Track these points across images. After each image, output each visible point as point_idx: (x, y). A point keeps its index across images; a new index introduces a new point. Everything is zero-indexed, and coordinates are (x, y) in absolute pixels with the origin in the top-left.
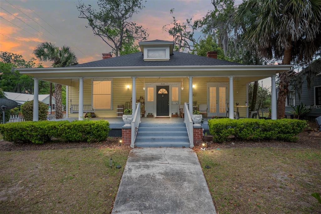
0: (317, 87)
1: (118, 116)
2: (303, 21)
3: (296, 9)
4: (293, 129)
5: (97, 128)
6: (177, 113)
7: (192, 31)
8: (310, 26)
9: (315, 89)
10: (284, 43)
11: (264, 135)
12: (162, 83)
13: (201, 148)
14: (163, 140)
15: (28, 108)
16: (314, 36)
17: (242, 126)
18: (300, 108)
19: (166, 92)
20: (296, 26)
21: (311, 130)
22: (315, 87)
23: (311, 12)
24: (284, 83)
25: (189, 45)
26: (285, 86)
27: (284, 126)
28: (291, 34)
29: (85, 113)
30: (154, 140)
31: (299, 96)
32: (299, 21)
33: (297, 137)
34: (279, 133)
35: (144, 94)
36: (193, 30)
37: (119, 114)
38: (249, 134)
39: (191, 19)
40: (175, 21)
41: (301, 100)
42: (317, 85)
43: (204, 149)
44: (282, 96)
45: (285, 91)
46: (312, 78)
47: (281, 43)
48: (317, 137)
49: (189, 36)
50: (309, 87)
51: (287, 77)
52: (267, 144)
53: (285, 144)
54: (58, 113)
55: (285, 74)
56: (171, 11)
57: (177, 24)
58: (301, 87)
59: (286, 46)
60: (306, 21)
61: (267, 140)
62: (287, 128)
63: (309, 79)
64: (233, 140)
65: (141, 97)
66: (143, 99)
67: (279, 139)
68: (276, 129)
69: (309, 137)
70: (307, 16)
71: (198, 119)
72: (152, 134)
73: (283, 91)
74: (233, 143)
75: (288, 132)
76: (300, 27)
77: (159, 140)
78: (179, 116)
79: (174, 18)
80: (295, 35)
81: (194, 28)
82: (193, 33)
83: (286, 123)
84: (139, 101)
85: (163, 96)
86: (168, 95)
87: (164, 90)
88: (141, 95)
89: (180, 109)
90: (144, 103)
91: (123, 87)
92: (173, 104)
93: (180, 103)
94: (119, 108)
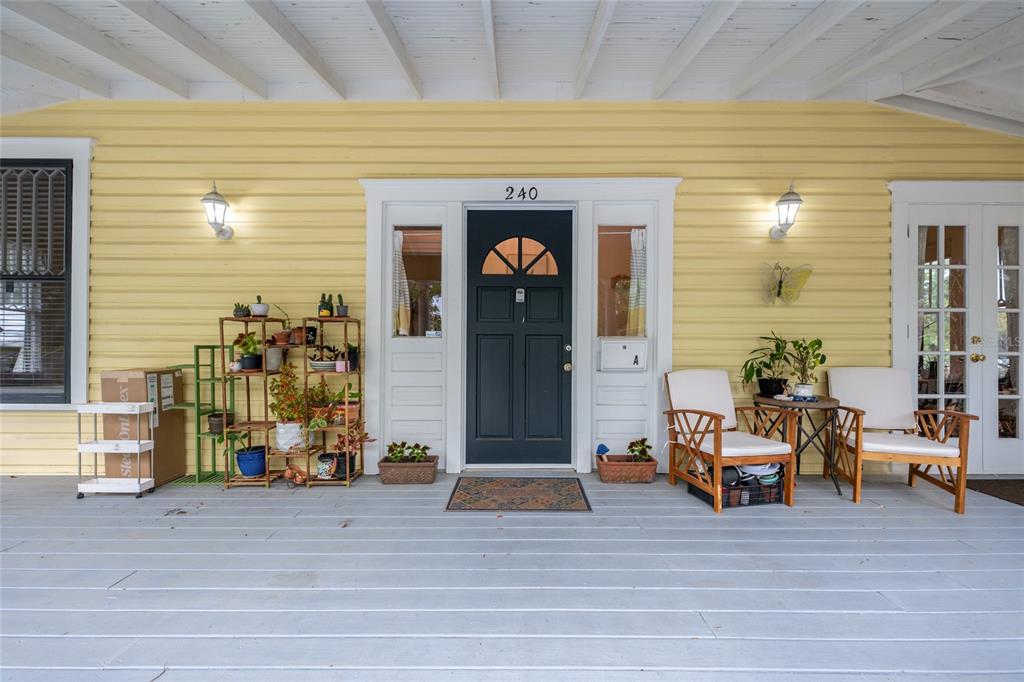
12: (517, 185)
19: (548, 267)
37: (119, 457)
65: (326, 304)
66: (344, 316)
84: (310, 335)
85: (520, 297)
86: (560, 287)
87: (532, 247)
88: (333, 287)
89: (671, 415)
90: (354, 357)
91: (175, 219)
92: (607, 363)
93: (665, 359)
94: (116, 399)
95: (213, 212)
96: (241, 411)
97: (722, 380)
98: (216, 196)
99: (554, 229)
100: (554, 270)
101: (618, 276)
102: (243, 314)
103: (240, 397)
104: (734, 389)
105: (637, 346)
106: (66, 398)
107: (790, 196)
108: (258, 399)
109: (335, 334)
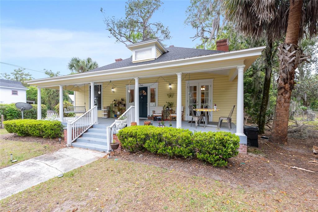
6: (152, 115)
12: (141, 85)
14: (95, 142)
37: (105, 114)
44: (282, 94)
74: (141, 156)
77: (92, 142)
84: (121, 103)
85: (142, 98)
86: (146, 96)
87: (144, 92)
88: (123, 97)
90: (125, 105)
92: (151, 105)
93: (157, 105)
94: (105, 109)
95: (112, 90)
96: (115, 111)
98: (113, 88)
99: (146, 89)
102: (115, 100)
105: (154, 103)
106: (101, 109)
107: (170, 85)
109: (124, 102)
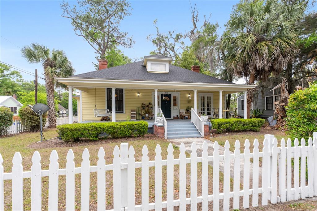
0: (267, 97)
1: (131, 118)
2: (263, 59)
3: (260, 51)
4: (258, 124)
5: (143, 127)
6: (177, 116)
7: (173, 43)
8: (267, 62)
9: (265, 98)
10: (252, 70)
11: (244, 128)
12: (166, 92)
13: (210, 137)
14: (183, 134)
15: (29, 112)
16: (269, 68)
17: (233, 122)
18: (256, 111)
19: (169, 99)
20: (260, 61)
21: (265, 126)
22: (265, 97)
23: (268, 55)
24: (250, 95)
25: (171, 55)
26: (250, 97)
27: (254, 122)
28: (257, 66)
29: (101, 116)
30: (177, 134)
31: (256, 103)
32: (262, 58)
33: (260, 129)
34: (251, 126)
35: (152, 100)
36: (175, 42)
38: (236, 127)
39: (173, 32)
40: (158, 31)
41: (257, 106)
42: (267, 96)
43: (212, 137)
45: (251, 100)
46: (264, 90)
47: (250, 70)
48: (269, 129)
49: (171, 47)
50: (263, 97)
51: (252, 91)
52: (245, 133)
53: (254, 133)
54: (52, 117)
55: (251, 90)
56: (154, 22)
57: (160, 34)
58: (257, 96)
59: (253, 72)
60: (265, 59)
61: (244, 131)
62: (255, 124)
63: (263, 91)
64: (227, 132)
65: (150, 103)
66: (151, 104)
67: (251, 130)
68: (250, 124)
69: (265, 129)
70: (266, 57)
71: (206, 119)
72: (174, 130)
73: (249, 101)
74: (227, 134)
75: (256, 126)
76: (262, 62)
77: (180, 134)
78: (179, 118)
79: (157, 28)
80: (259, 67)
81: (176, 41)
82: (175, 45)
83: (255, 120)
84: (148, 106)
85: (166, 102)
86: (170, 102)
87: (167, 98)
88: (150, 101)
89: (180, 113)
90: (152, 108)
91: (134, 95)
92: (174, 108)
93: (179, 108)
94: (132, 112)
95: (138, 94)
96: (141, 113)
97: (184, 110)
99: (169, 96)
100: (169, 100)
101: (175, 100)
102: (143, 104)
103: (141, 112)
104: (185, 111)
105: (177, 107)
106: (123, 112)
107: (189, 94)
108: (143, 112)
109: (151, 106)
